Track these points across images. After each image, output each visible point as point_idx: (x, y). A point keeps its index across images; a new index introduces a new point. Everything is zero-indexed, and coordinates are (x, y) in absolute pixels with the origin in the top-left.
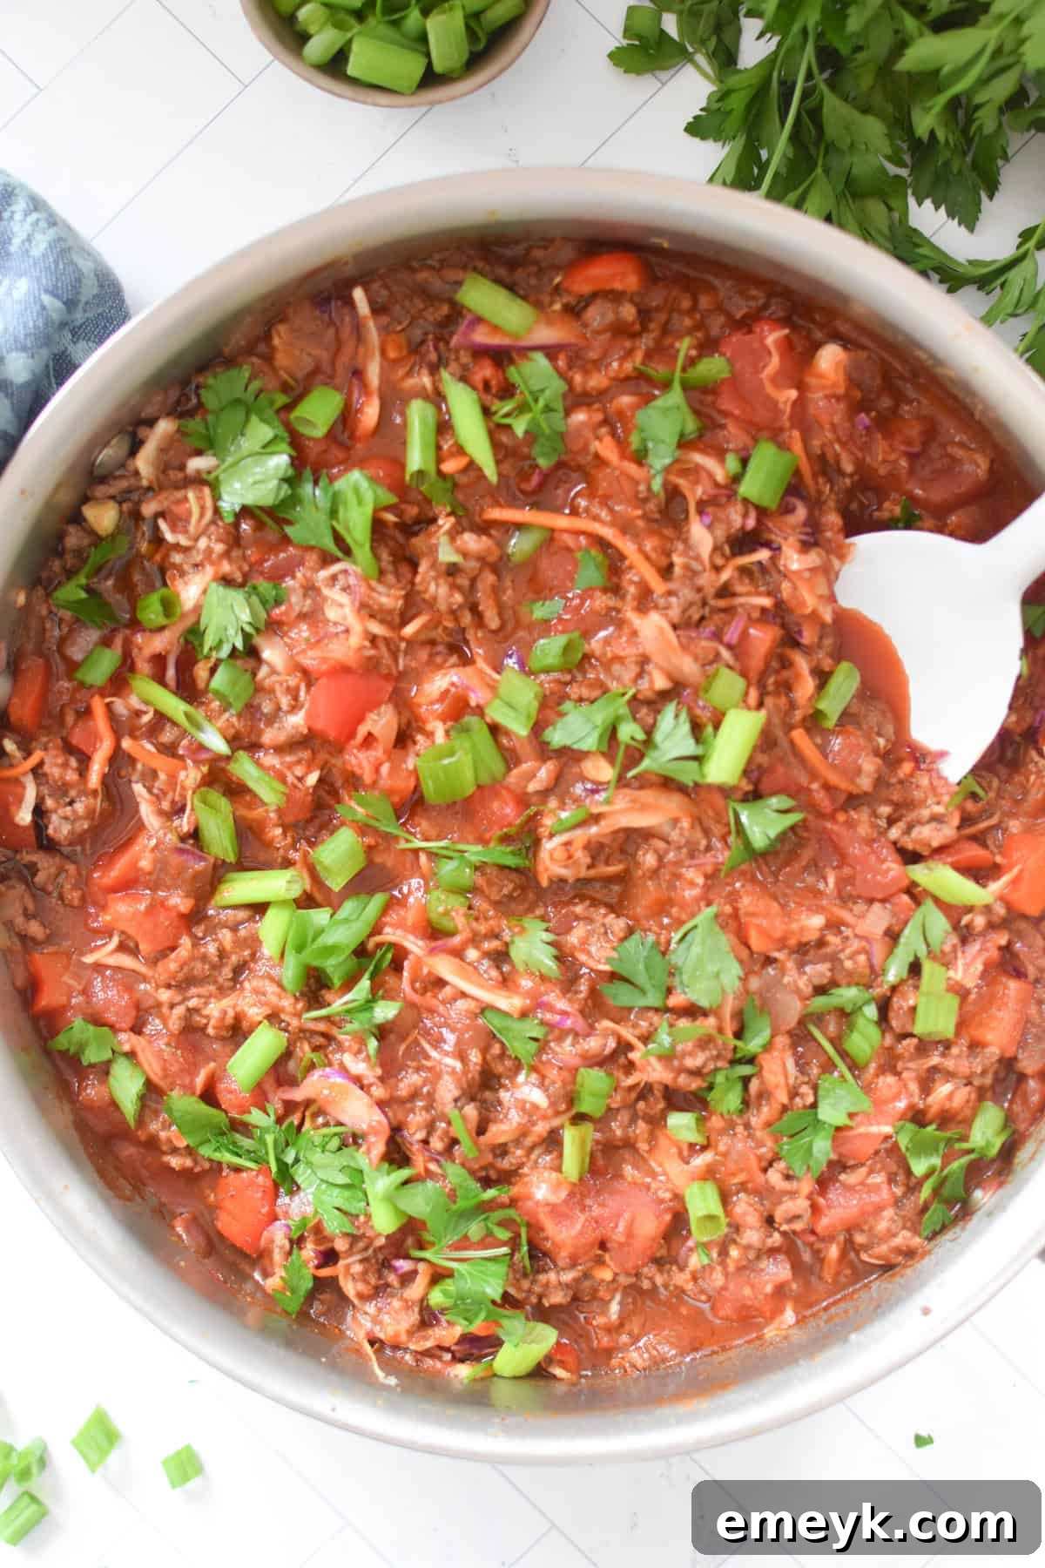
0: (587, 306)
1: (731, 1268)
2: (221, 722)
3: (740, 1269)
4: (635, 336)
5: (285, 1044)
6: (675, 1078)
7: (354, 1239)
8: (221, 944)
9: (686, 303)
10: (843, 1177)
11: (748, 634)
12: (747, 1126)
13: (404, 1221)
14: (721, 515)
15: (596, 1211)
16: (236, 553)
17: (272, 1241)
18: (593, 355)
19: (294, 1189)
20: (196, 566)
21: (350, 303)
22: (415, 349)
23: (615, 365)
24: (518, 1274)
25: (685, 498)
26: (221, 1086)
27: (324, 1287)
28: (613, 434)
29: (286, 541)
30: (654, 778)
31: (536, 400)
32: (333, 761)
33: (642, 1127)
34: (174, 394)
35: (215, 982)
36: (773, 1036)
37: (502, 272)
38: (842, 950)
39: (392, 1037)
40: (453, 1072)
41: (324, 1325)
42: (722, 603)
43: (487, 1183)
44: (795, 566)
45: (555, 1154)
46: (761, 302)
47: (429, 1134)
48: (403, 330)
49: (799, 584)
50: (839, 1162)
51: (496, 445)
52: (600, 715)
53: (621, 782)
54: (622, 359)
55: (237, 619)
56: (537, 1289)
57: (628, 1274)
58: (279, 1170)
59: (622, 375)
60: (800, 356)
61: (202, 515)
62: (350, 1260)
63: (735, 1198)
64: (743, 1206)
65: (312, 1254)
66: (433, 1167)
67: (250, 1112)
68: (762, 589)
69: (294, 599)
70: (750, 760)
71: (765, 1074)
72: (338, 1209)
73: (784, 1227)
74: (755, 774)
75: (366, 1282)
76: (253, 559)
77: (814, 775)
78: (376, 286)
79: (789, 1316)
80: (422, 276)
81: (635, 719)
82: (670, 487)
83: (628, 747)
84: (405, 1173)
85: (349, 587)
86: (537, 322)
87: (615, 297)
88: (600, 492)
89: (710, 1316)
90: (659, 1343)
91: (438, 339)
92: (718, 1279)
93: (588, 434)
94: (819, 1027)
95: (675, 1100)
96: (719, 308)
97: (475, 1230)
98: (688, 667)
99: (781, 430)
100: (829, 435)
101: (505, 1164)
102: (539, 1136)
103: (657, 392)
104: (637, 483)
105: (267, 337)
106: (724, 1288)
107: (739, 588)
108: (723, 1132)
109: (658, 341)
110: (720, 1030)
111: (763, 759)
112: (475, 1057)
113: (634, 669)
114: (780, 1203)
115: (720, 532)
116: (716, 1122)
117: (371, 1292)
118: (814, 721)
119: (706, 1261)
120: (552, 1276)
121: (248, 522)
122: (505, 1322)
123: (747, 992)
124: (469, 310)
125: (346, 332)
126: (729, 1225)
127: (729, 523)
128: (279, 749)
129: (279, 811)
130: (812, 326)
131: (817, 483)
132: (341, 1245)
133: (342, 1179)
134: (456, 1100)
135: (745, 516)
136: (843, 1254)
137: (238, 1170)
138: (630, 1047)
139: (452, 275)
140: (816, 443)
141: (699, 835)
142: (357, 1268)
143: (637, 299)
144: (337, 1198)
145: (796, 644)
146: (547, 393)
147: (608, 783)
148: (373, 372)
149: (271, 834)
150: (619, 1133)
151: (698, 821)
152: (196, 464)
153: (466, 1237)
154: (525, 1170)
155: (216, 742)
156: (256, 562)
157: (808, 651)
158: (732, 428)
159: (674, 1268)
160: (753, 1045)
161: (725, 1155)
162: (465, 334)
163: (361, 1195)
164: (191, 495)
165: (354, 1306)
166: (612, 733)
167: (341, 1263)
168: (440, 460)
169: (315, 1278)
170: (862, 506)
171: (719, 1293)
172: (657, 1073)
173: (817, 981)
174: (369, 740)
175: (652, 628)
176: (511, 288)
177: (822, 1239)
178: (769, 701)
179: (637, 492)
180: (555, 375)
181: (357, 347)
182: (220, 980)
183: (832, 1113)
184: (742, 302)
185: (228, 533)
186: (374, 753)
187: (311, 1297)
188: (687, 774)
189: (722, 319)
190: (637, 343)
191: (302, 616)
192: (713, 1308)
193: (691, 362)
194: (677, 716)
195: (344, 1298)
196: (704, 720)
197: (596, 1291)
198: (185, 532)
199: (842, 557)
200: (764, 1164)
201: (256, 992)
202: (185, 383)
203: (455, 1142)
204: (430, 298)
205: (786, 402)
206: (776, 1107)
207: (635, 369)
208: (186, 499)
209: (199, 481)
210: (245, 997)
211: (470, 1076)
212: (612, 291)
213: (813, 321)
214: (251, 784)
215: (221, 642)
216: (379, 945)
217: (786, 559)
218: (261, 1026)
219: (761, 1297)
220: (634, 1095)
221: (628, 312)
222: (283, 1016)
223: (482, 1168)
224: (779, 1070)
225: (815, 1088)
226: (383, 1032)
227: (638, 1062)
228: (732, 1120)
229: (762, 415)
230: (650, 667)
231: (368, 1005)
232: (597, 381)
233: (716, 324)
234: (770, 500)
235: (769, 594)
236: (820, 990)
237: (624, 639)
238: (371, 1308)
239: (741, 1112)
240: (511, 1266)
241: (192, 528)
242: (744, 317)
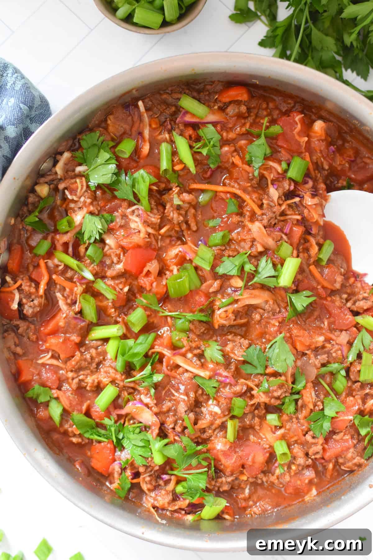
0: (227, 107)
1: (292, 474)
2: (90, 268)
3: (296, 474)
4: (247, 118)
5: (118, 392)
6: (270, 401)
7: (147, 467)
8: (91, 354)
9: (264, 106)
10: (334, 437)
11: (293, 229)
12: (297, 418)
13: (166, 459)
14: (280, 184)
15: (240, 453)
16: (94, 203)
17: (114, 469)
18: (230, 126)
19: (123, 448)
20: (80, 208)
21: (137, 107)
22: (162, 124)
23: (239, 129)
24: (210, 479)
25: (267, 179)
26: (92, 410)
27: (135, 487)
28: (239, 155)
29: (115, 197)
30: (259, 286)
31: (210, 142)
32: (134, 283)
33: (257, 420)
34: (70, 143)
35: (90, 369)
36: (306, 383)
37: (195, 94)
38: (331, 350)
39: (160, 388)
40: (184, 401)
41: (134, 502)
42: (282, 218)
43: (198, 444)
44: (310, 204)
45: (224, 432)
46: (292, 105)
47: (175, 425)
48: (157, 117)
49: (310, 210)
50: (333, 431)
51: (195, 160)
52: (238, 261)
53: (246, 287)
54: (241, 127)
55: (97, 228)
56: (218, 484)
57: (253, 477)
58: (117, 442)
59: (242, 133)
60: (308, 125)
61: (82, 188)
62: (145, 476)
63: (293, 447)
64: (297, 449)
65: (130, 474)
66: (177, 438)
67: (104, 420)
68: (297, 212)
69: (118, 220)
70: (296, 277)
71: (304, 398)
72: (140, 456)
73: (313, 457)
74: (297, 283)
75: (151, 484)
76: (102, 205)
77: (318, 283)
78: (146, 100)
79: (314, 492)
80: (165, 96)
81: (250, 263)
82: (261, 174)
83: (248, 273)
84: (166, 441)
85: (139, 215)
86: (209, 113)
87: (238, 103)
88: (234, 177)
89: (284, 492)
90: (265, 504)
91: (171, 120)
92: (287, 478)
93: (229, 155)
94: (323, 379)
95: (269, 409)
96: (277, 108)
97: (194, 462)
98: (270, 242)
99: (302, 153)
100: (319, 155)
101: (205, 436)
102: (218, 425)
103: (254, 139)
104: (249, 173)
105: (106, 120)
106: (290, 482)
107: (288, 212)
108: (287, 421)
109: (254, 120)
110: (287, 381)
111: (300, 277)
112: (192, 395)
113: (249, 244)
114: (311, 447)
115: (281, 191)
116: (285, 417)
117: (153, 488)
118: (318, 262)
119: (282, 471)
120: (224, 479)
121: (100, 191)
122: (206, 498)
123: (296, 366)
124: (183, 108)
125: (136, 118)
126: (292, 457)
127: (284, 188)
128: (113, 278)
129: (113, 301)
130: (311, 114)
131: (315, 173)
132: (141, 470)
133: (141, 444)
134: (186, 412)
135: (290, 185)
136: (334, 466)
137: (100, 442)
138: (252, 389)
139: (176, 96)
140: (314, 158)
141: (276, 307)
142: (148, 479)
143: (246, 104)
144: (140, 451)
145: (310, 234)
146: (213, 139)
147: (241, 287)
148: (146, 133)
149: (110, 311)
150: (248, 423)
151: (275, 301)
152: (79, 169)
153: (190, 465)
154: (213, 438)
155: (89, 276)
156: (103, 207)
157: (314, 236)
158: (283, 152)
159: (270, 475)
160: (299, 386)
161: (289, 430)
162: (182, 117)
163: (149, 450)
164: (78, 180)
165: (146, 494)
166: (242, 269)
167: (142, 477)
168: (173, 166)
169: (132, 483)
170: (331, 182)
171: (287, 484)
172: (263, 399)
173: (322, 362)
174: (148, 273)
175: (256, 228)
176: (199, 100)
177: (326, 461)
178: (301, 255)
179: (249, 177)
180: (217, 133)
181: (140, 124)
182: (92, 368)
183: (330, 412)
184: (285, 105)
185: (92, 195)
186: (150, 279)
187: (130, 490)
188: (271, 283)
189: (277, 112)
190: (246, 121)
191: (121, 227)
192: (285, 490)
193: (267, 128)
194: (267, 261)
195: (142, 491)
196: (277, 262)
197: (240, 485)
198: (76, 195)
199: (326, 200)
200: (304, 433)
201: (106, 372)
202: (74, 138)
203: (185, 428)
204: (168, 105)
205: (303, 142)
206: (309, 410)
207: (246, 130)
208: (76, 182)
209: (80, 175)
210: (101, 375)
211: (191, 402)
212: (237, 101)
213: (312, 112)
214: (103, 292)
215: (91, 237)
216: (153, 353)
217: (306, 201)
218: (108, 386)
219: (304, 484)
220: (253, 408)
221: (243, 109)
222: (117, 381)
223: (196, 438)
224: (309, 396)
225: (323, 403)
226: (156, 386)
227: (255, 395)
228: (292, 416)
229: (294, 148)
230: (255, 243)
231: (151, 375)
232: (231, 135)
233: (276, 114)
234: (299, 179)
235: (299, 214)
236: (323, 365)
237: (245, 232)
238: (153, 494)
239: (295, 413)
240: (208, 475)
241: (78, 194)
242: (286, 111)
